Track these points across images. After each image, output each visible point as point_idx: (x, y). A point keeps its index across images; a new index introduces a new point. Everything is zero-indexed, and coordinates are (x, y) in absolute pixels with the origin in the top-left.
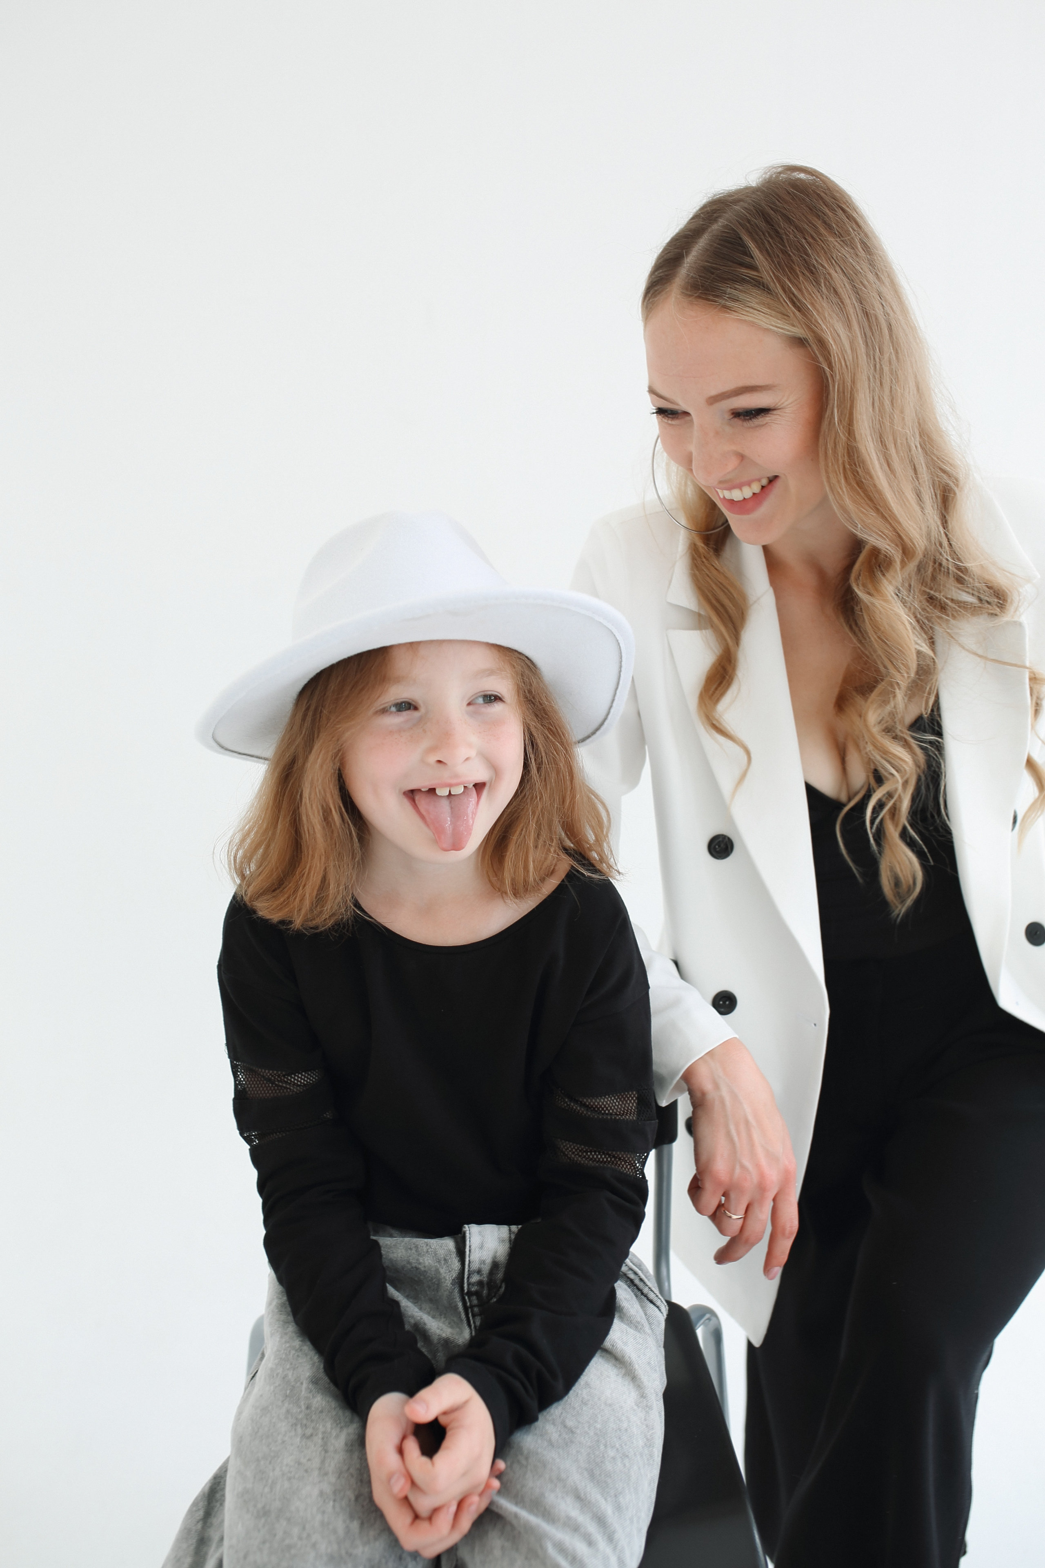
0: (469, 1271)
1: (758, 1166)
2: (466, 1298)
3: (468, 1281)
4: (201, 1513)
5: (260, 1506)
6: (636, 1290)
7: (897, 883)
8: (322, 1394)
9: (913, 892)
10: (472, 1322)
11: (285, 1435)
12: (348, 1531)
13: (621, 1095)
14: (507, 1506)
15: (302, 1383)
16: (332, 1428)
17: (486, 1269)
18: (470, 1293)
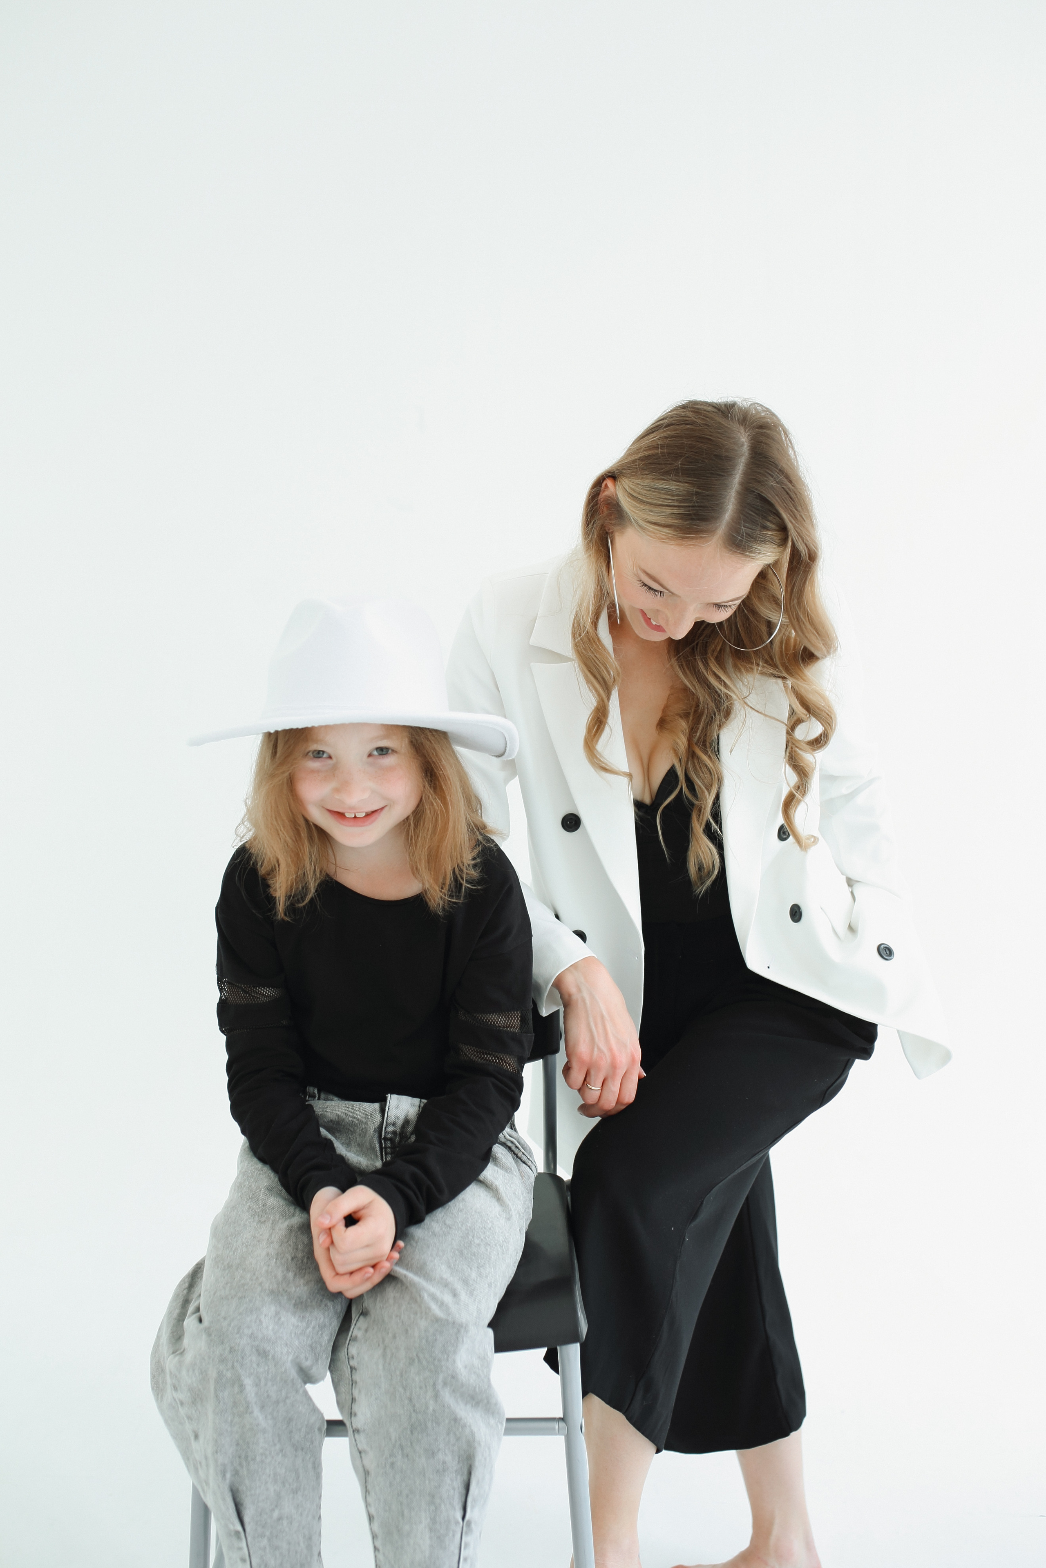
0: (386, 1123)
1: (610, 1050)
2: (383, 1141)
3: (385, 1130)
4: (187, 1285)
5: (226, 1263)
6: (513, 1155)
7: (700, 868)
8: (274, 1196)
9: (711, 875)
10: (384, 1158)
11: (246, 1221)
12: (285, 1277)
13: (505, 1013)
14: (400, 1271)
15: (261, 1190)
16: (279, 1219)
17: (400, 1123)
18: (386, 1139)
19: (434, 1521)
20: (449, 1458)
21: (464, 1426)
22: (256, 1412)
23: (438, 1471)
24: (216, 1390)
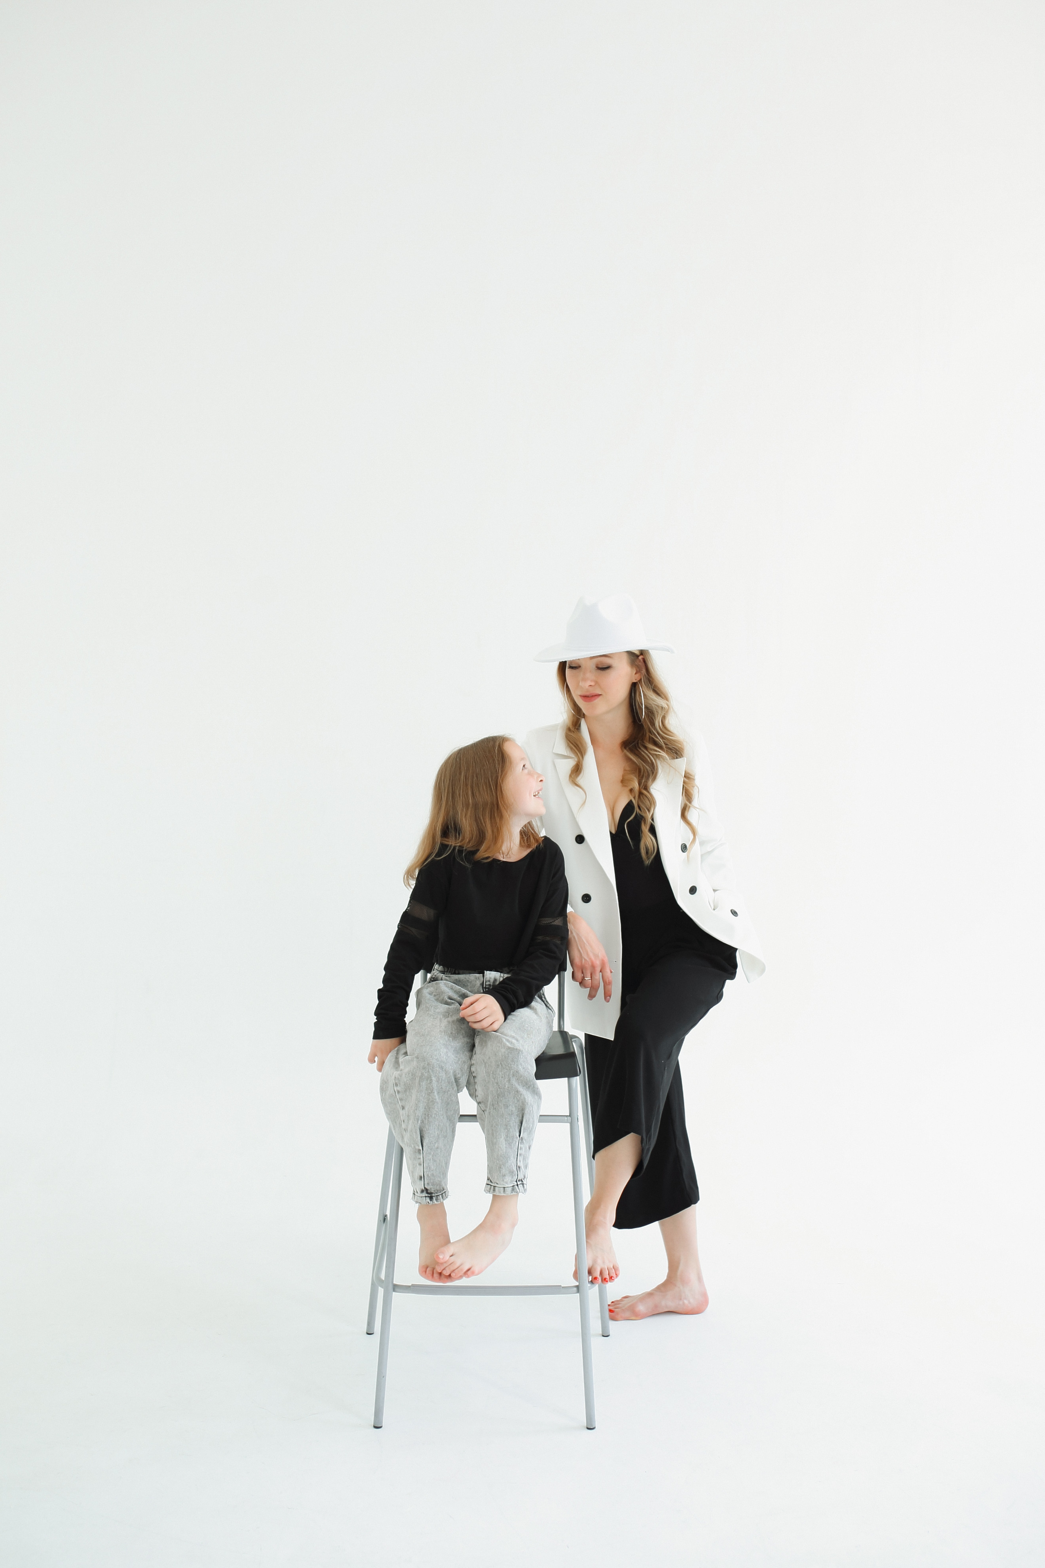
0: (486, 981)
1: (590, 959)
3: (485, 984)
7: (647, 851)
9: (653, 855)
17: (492, 980)
18: (485, 988)
19: (507, 1136)
20: (514, 1109)
21: (521, 1095)
22: (436, 1094)
23: (509, 1114)
24: (419, 1081)
